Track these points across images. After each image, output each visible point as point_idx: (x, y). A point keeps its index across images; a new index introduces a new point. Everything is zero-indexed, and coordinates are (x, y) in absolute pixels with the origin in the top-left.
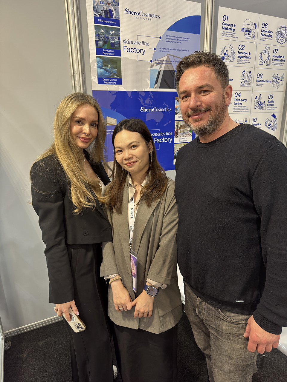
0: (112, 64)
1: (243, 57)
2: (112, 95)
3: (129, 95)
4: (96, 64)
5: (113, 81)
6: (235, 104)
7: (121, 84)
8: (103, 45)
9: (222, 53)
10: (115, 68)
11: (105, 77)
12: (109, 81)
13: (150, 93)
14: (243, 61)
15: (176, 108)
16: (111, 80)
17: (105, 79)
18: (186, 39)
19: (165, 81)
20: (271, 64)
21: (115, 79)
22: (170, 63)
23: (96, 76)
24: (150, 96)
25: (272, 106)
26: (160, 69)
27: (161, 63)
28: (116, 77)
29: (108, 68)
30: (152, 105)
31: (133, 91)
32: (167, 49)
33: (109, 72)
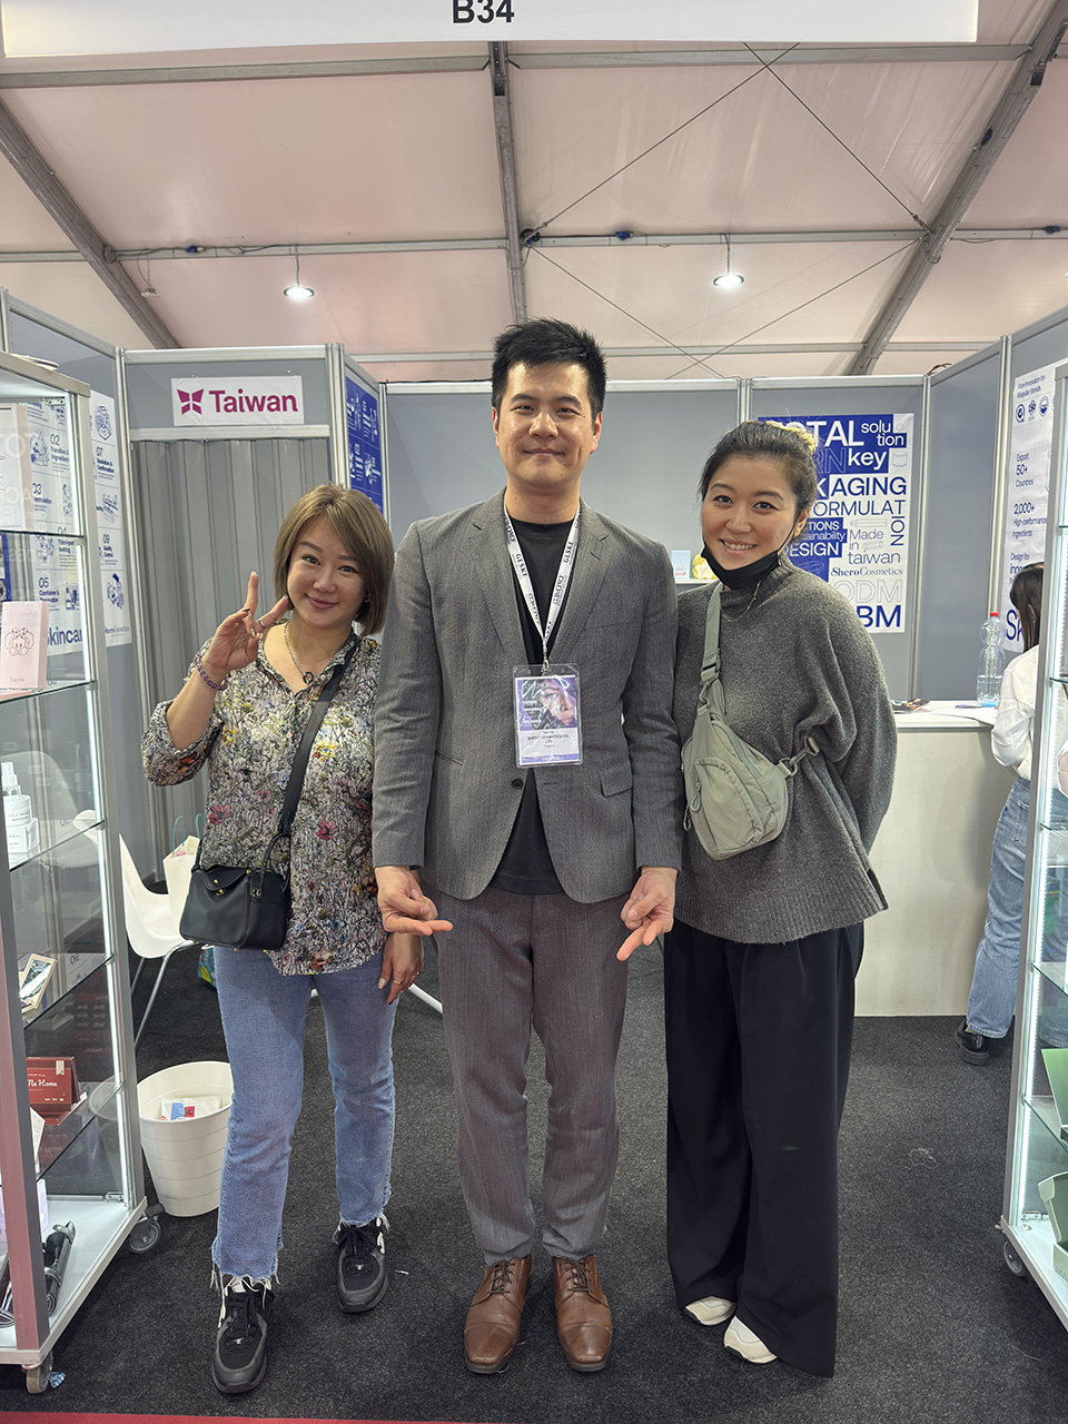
6: (61, 550)
25: (110, 558)
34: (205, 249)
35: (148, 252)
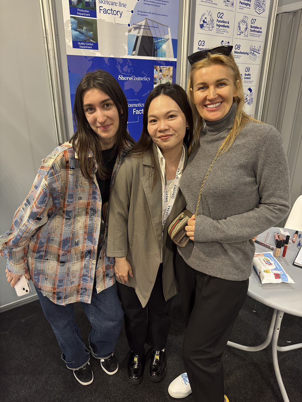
0: (87, 26)
1: (222, 26)
2: (89, 61)
3: (107, 62)
4: (70, 25)
5: (89, 46)
7: (98, 49)
8: (78, 4)
9: (201, 20)
10: (90, 31)
11: (80, 41)
12: (85, 45)
13: (128, 60)
14: (222, 30)
15: (155, 78)
16: (87, 44)
17: (81, 42)
18: (165, 3)
19: (144, 48)
20: (249, 35)
21: (92, 43)
22: (148, 28)
23: (70, 39)
24: (129, 63)
25: (249, 80)
26: (139, 35)
27: (139, 28)
28: (92, 40)
29: (84, 31)
30: (129, 73)
31: (110, 57)
32: (144, 12)
33: (84, 35)
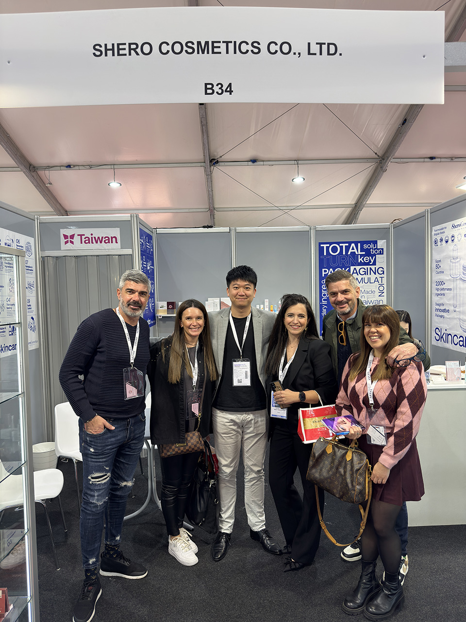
1: (8, 267)
6: (8, 308)
14: (9, 270)
25: (31, 310)
34: (74, 166)
35: (49, 167)
